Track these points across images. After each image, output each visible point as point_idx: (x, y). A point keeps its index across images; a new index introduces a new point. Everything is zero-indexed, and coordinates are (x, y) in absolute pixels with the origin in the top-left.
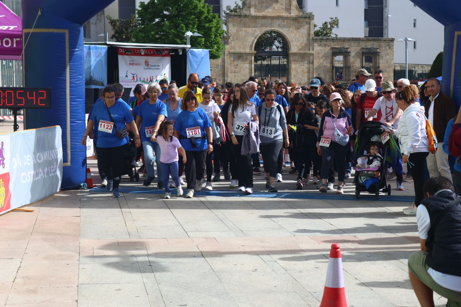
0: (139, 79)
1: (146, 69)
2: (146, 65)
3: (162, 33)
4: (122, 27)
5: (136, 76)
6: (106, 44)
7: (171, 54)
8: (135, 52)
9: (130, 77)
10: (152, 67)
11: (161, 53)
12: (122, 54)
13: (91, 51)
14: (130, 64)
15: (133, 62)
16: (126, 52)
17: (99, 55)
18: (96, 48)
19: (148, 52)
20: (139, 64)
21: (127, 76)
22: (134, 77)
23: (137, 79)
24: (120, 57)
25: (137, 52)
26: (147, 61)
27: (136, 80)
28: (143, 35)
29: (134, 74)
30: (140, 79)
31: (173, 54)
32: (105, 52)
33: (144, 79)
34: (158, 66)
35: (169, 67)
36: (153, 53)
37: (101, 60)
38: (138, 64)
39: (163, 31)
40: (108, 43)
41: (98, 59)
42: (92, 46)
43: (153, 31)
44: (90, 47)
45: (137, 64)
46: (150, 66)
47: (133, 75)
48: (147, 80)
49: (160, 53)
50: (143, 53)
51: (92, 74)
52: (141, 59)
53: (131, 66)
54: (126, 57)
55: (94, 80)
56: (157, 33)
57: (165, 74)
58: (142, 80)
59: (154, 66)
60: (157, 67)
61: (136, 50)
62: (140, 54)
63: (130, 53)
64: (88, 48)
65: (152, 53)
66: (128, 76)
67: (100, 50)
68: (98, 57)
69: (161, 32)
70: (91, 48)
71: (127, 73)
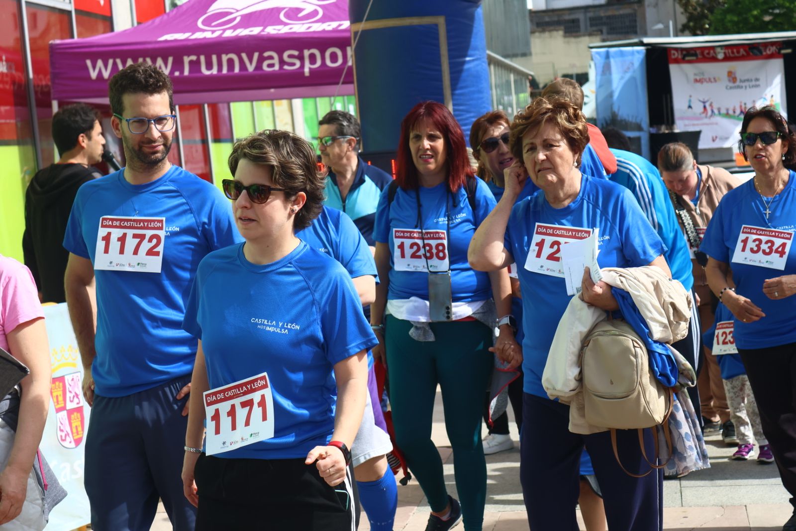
0: (716, 111)
1: (731, 88)
2: (730, 81)
3: (777, 11)
4: (702, 6)
5: (711, 105)
6: (641, 44)
7: (783, 52)
8: (704, 55)
9: (698, 108)
10: (743, 84)
11: (761, 53)
12: (677, 61)
13: (612, 61)
14: (696, 81)
15: (702, 77)
16: (684, 56)
17: (629, 68)
18: (622, 54)
19: (733, 53)
20: (714, 79)
21: (690, 107)
22: (705, 107)
23: (712, 111)
24: (674, 69)
25: (708, 54)
26: (733, 71)
27: (709, 112)
28: (735, 19)
29: (706, 100)
30: (719, 110)
31: (789, 51)
32: (640, 60)
33: (727, 110)
34: (757, 80)
35: (781, 82)
36: (744, 53)
37: (633, 79)
38: (712, 80)
39: (779, 6)
40: (646, 40)
41: (628, 76)
42: (612, 50)
43: (756, 7)
44: (608, 53)
45: (710, 79)
46: (738, 80)
47: (704, 103)
48: (734, 112)
49: (758, 53)
50: (721, 56)
51: (615, 109)
52: (719, 69)
53: (698, 84)
54: (686, 67)
55: (621, 121)
56: (766, 12)
57: (772, 96)
58: (723, 111)
59: (748, 80)
60: (754, 83)
61: (706, 51)
62: (714, 59)
63: (694, 58)
64: (604, 56)
65: (743, 55)
66: (692, 105)
67: (630, 58)
68: (626, 72)
69: (773, 8)
70: (611, 54)
71: (690, 101)
